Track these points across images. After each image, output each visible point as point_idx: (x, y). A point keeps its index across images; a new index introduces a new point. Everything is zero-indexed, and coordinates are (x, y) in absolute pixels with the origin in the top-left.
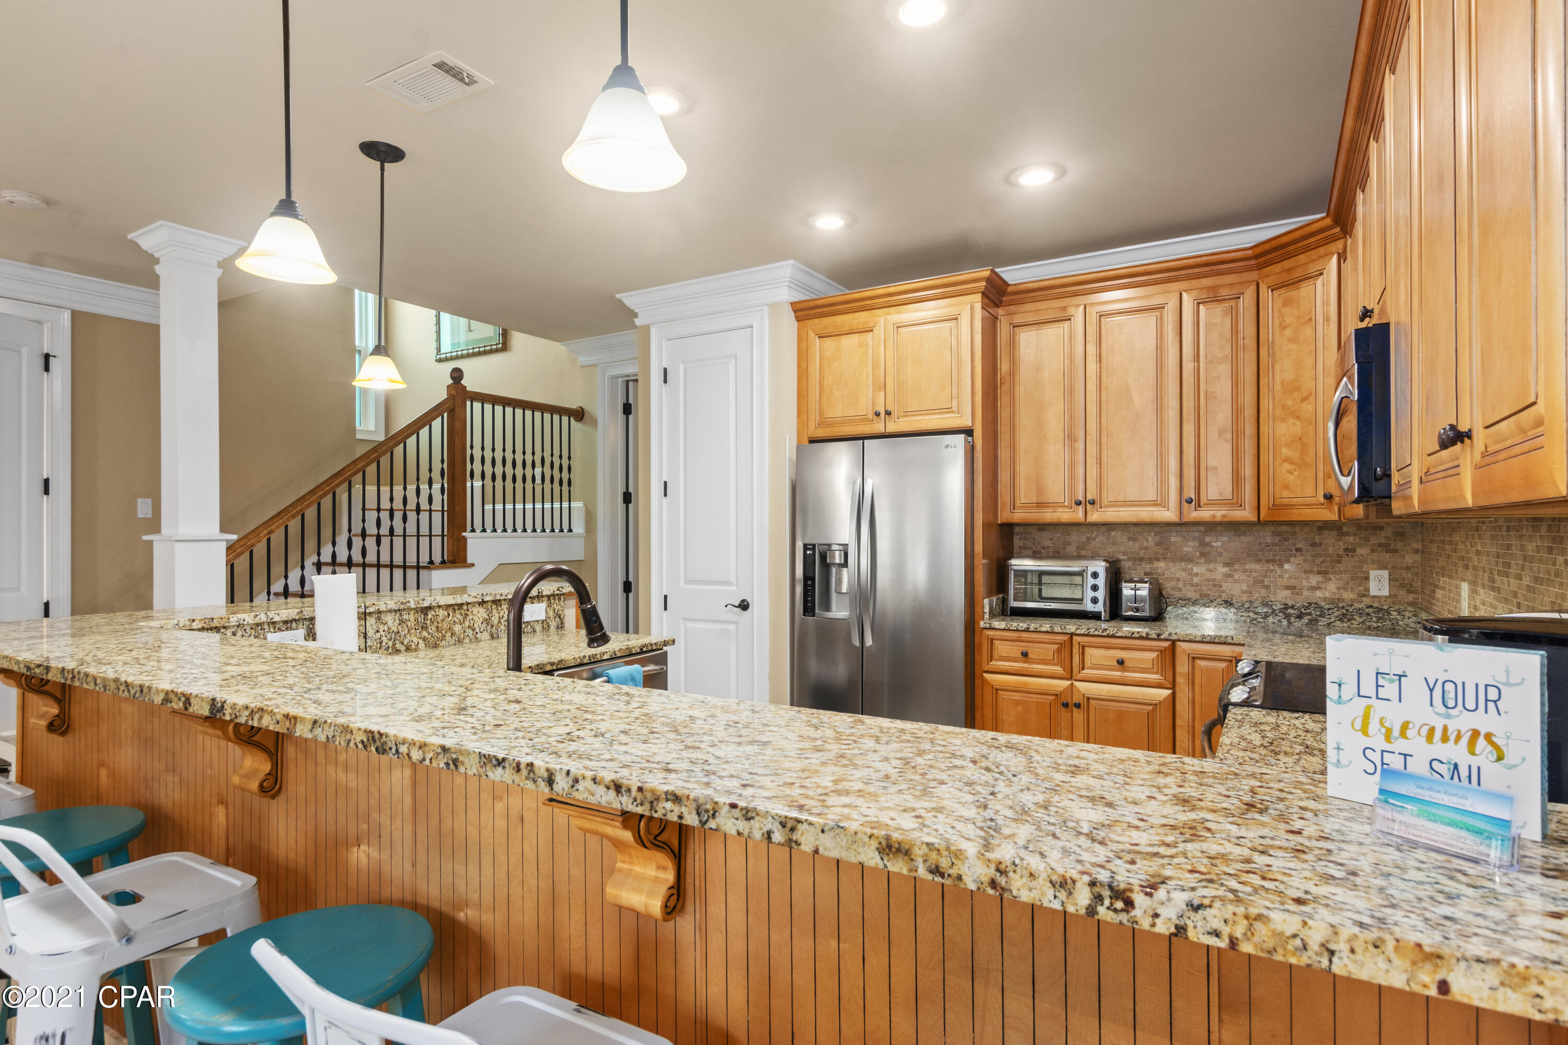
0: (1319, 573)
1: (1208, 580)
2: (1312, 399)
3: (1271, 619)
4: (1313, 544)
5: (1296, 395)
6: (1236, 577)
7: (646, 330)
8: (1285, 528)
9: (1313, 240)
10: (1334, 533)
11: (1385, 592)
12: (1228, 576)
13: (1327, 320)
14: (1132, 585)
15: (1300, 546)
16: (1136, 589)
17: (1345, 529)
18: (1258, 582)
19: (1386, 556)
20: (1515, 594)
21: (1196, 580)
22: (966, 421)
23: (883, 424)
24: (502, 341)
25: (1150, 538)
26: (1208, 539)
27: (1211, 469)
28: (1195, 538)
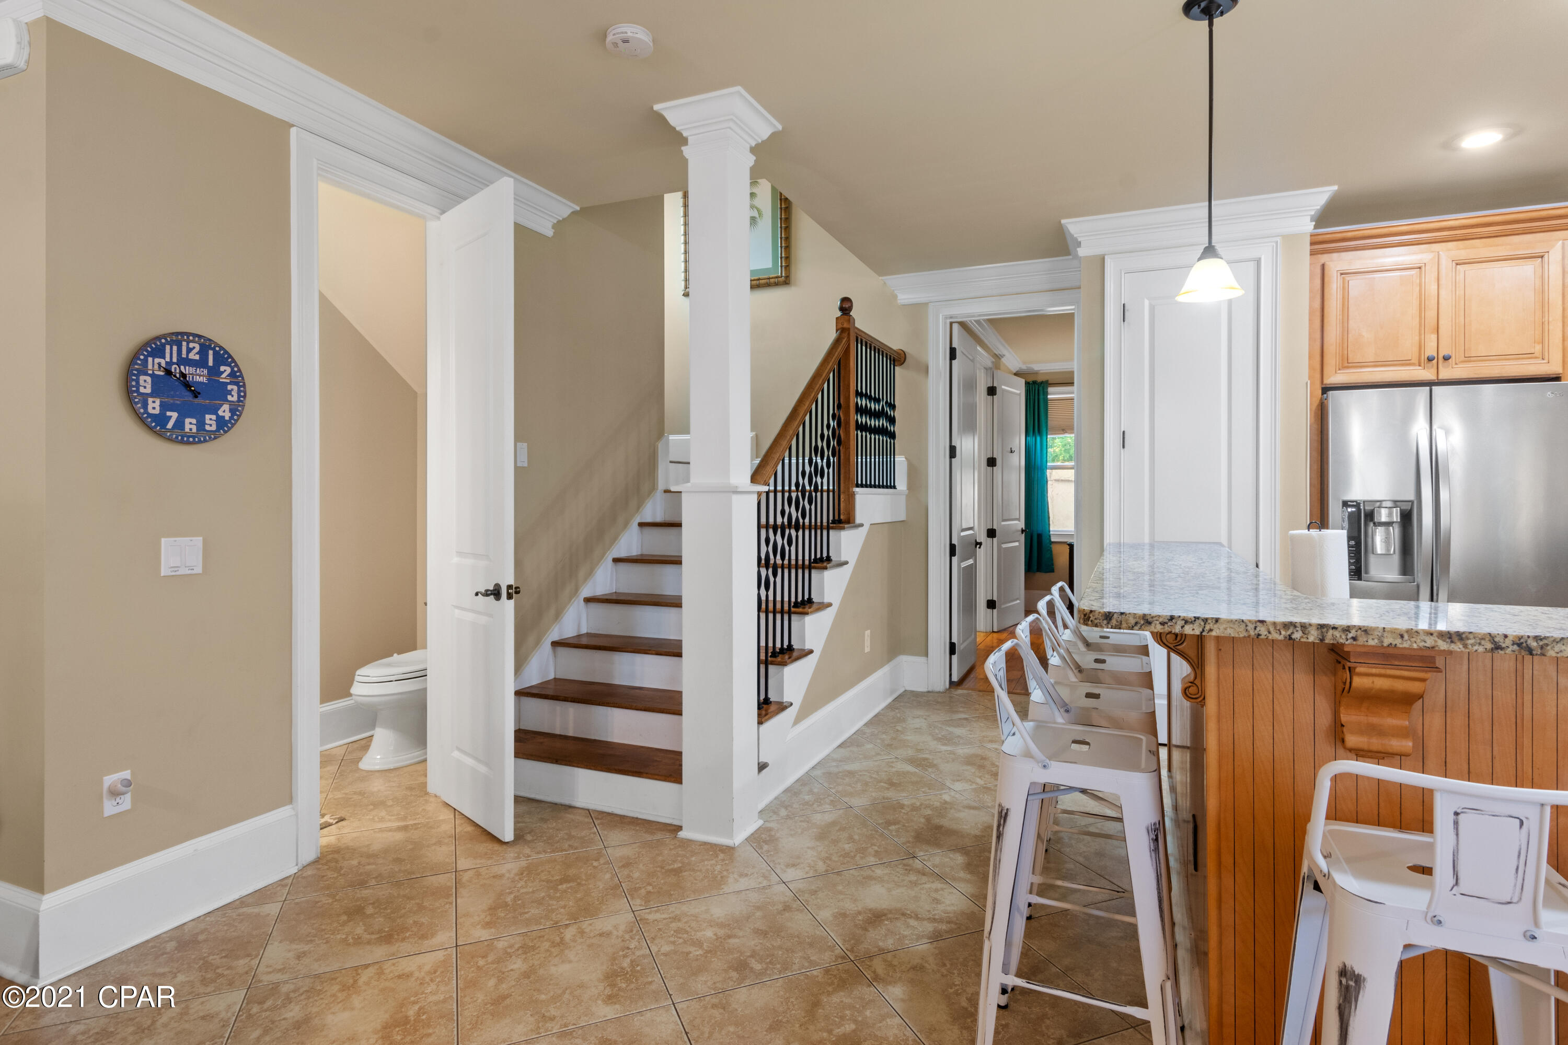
7: (1098, 264)
22: (1554, 368)
23: (1434, 371)
24: (785, 274)
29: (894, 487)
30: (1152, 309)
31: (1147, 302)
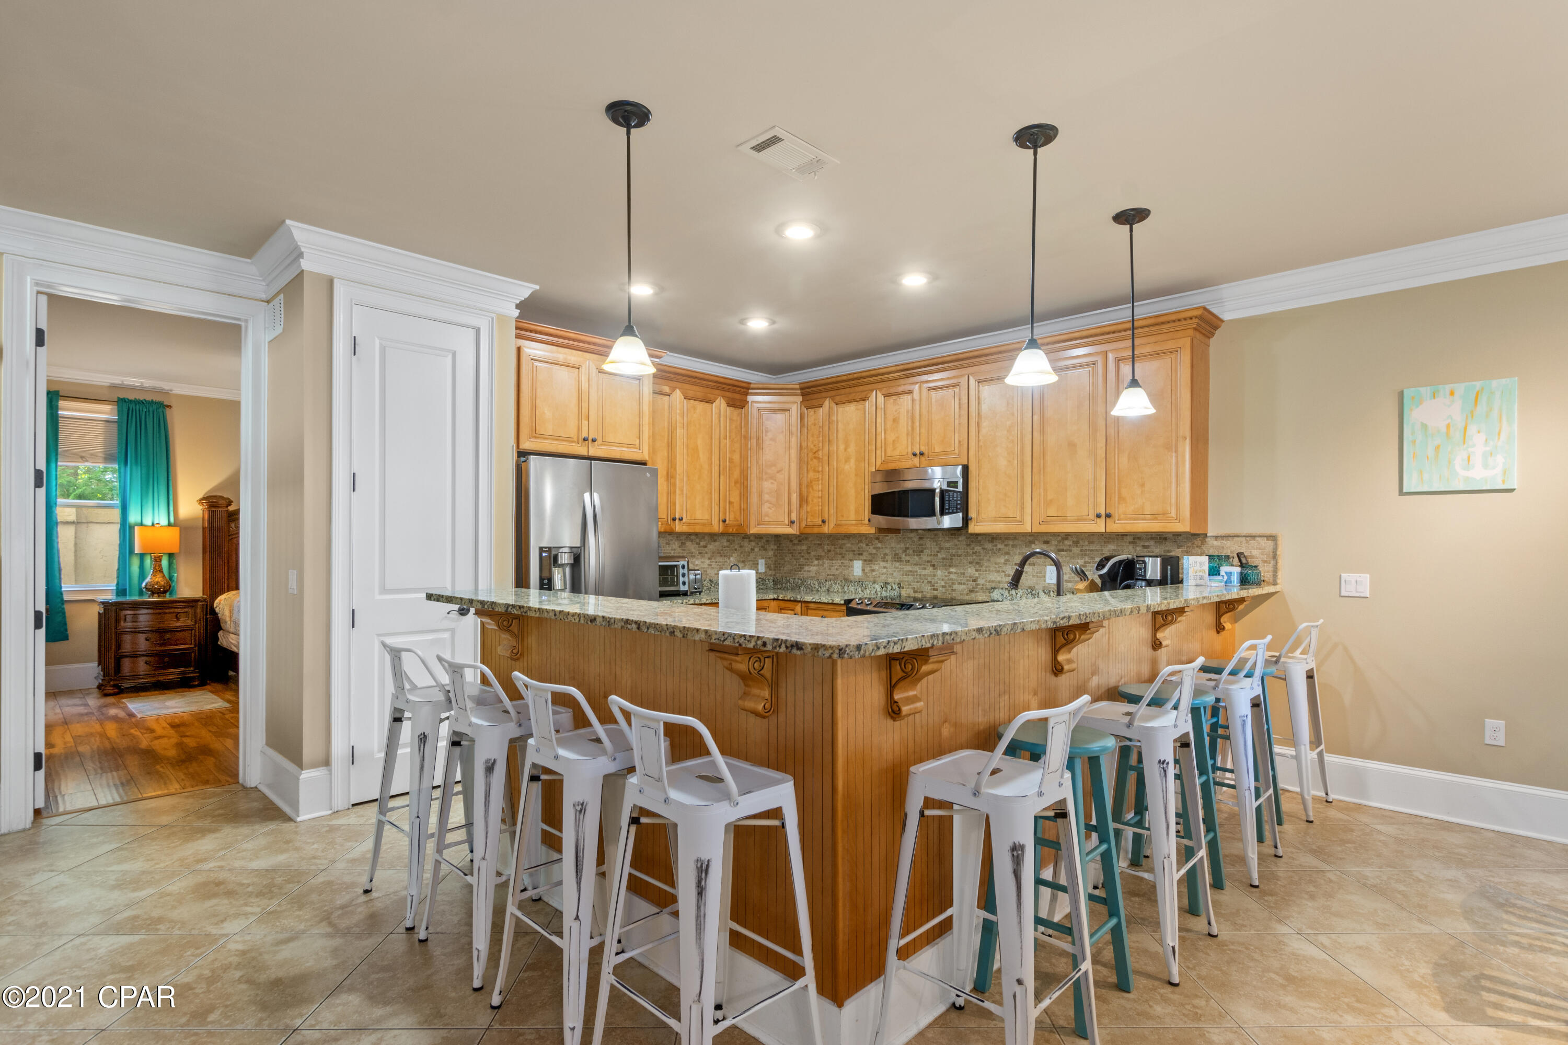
2: (783, 472)
5: (773, 468)
11: (764, 571)
12: (710, 565)
13: (791, 434)
14: (694, 572)
15: (736, 548)
16: (696, 575)
22: (644, 456)
23: (586, 448)
25: (676, 543)
26: (702, 543)
27: (731, 503)
28: (697, 544)
30: (383, 350)
31: (377, 341)
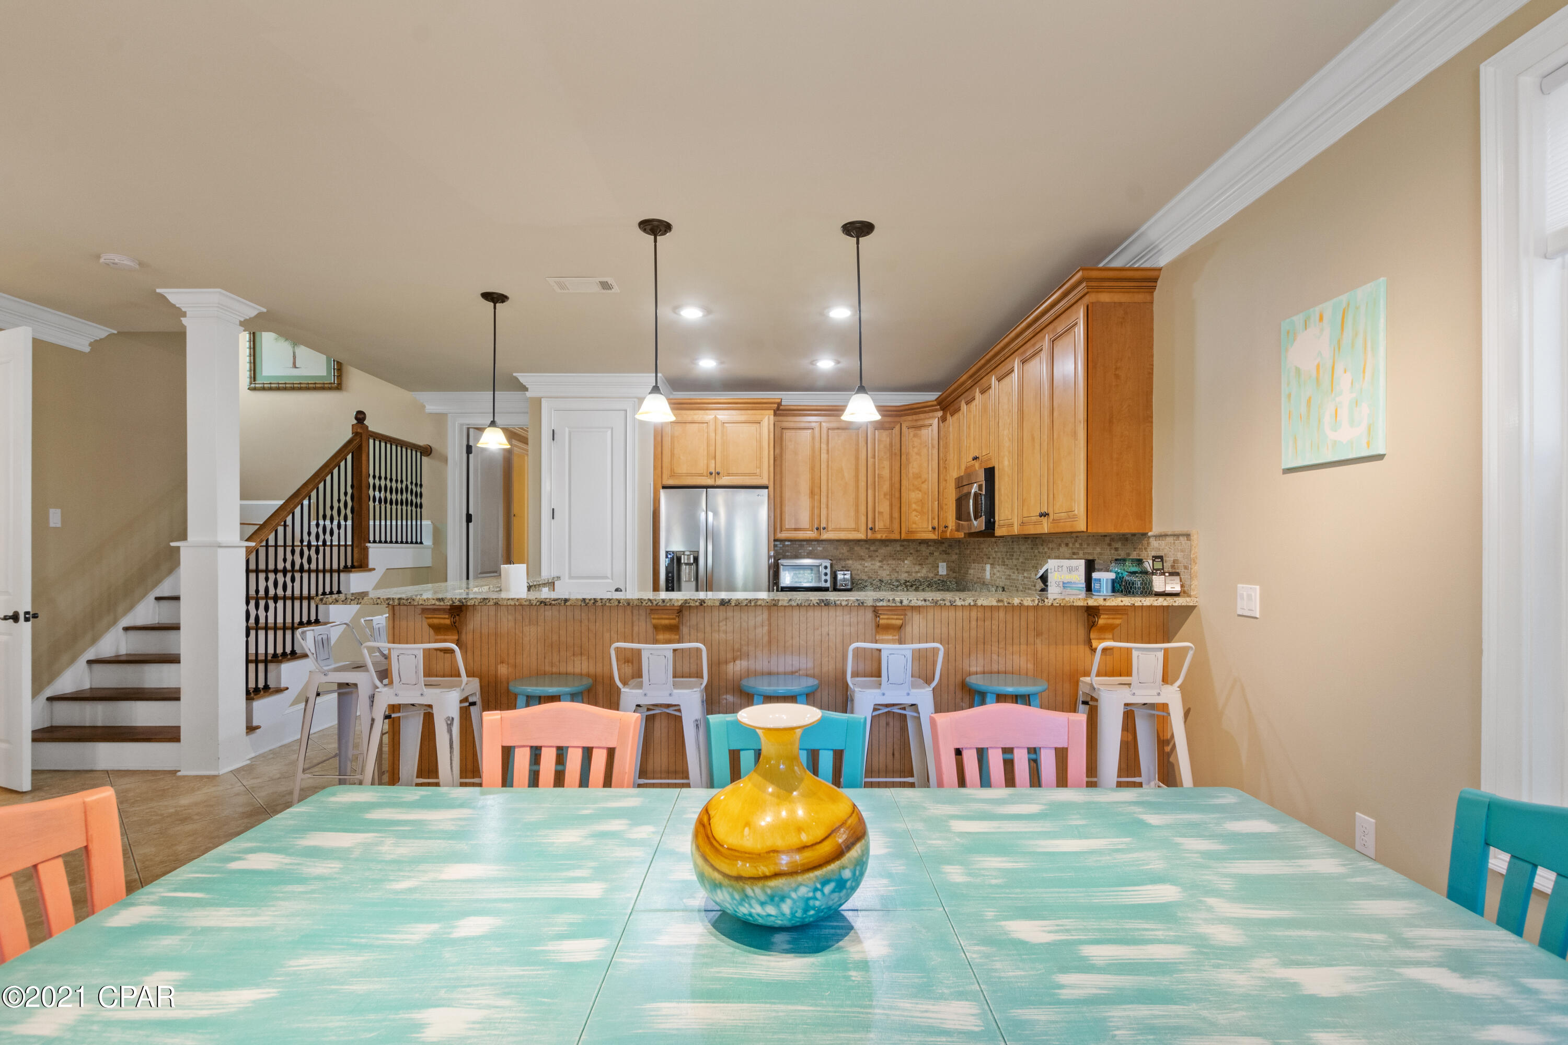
0: (919, 564)
1: (872, 569)
2: (927, 483)
3: (899, 588)
4: (917, 551)
5: (918, 480)
6: (884, 568)
7: (538, 402)
8: (905, 543)
9: (927, 409)
10: (925, 545)
11: (945, 573)
12: (881, 567)
13: (933, 447)
14: (842, 572)
15: (911, 552)
16: (844, 575)
17: (930, 543)
18: (894, 570)
19: (945, 556)
20: (1016, 566)
21: (866, 570)
22: (764, 482)
23: (713, 480)
24: (337, 381)
25: (844, 548)
26: (872, 548)
27: (880, 513)
28: (866, 548)
29: (421, 543)
30: (570, 434)
31: (567, 430)
